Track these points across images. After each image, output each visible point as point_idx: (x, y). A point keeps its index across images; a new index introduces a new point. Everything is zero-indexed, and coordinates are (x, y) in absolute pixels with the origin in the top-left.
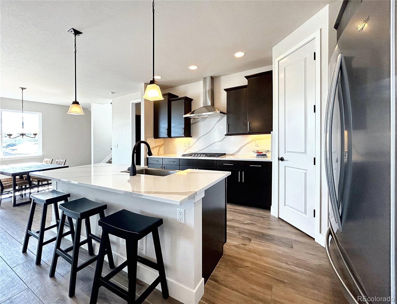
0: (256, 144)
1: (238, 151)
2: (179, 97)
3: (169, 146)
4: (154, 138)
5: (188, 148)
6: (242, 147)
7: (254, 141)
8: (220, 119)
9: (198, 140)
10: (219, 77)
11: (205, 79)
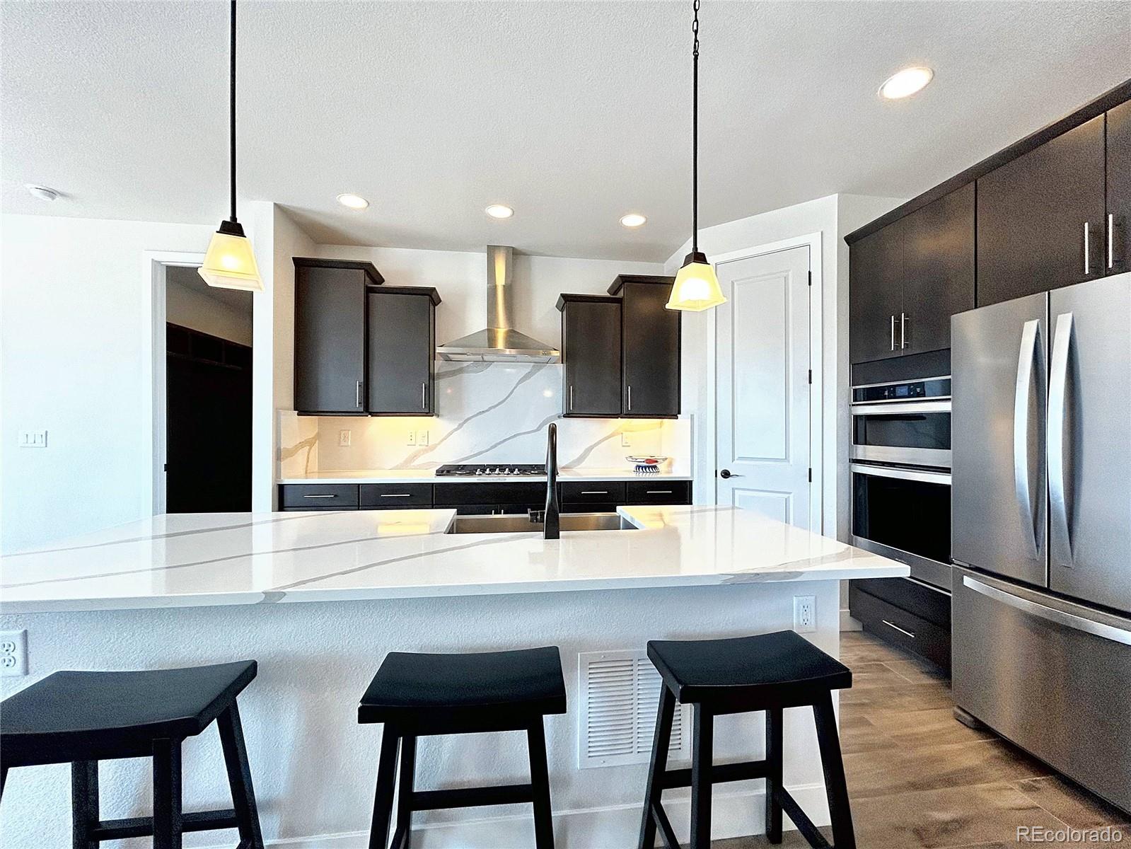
0: (624, 442)
1: (581, 459)
2: (387, 284)
3: (346, 444)
4: (298, 415)
5: (426, 451)
6: (592, 448)
7: (618, 434)
8: (532, 370)
9: (461, 426)
10: (525, 254)
11: (492, 250)
